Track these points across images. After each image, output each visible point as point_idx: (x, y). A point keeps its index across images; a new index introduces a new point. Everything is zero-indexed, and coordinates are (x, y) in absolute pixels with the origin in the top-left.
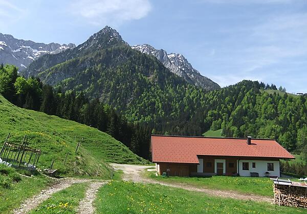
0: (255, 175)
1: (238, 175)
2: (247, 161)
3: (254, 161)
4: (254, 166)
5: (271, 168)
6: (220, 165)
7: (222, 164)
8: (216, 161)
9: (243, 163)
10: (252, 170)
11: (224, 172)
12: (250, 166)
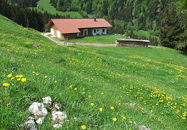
0: (98, 35)
1: (92, 36)
2: (96, 29)
3: (98, 29)
4: (98, 31)
5: (103, 31)
6: (86, 32)
7: (86, 31)
8: (84, 30)
9: (94, 30)
10: (97, 33)
11: (87, 34)
12: (97, 31)
